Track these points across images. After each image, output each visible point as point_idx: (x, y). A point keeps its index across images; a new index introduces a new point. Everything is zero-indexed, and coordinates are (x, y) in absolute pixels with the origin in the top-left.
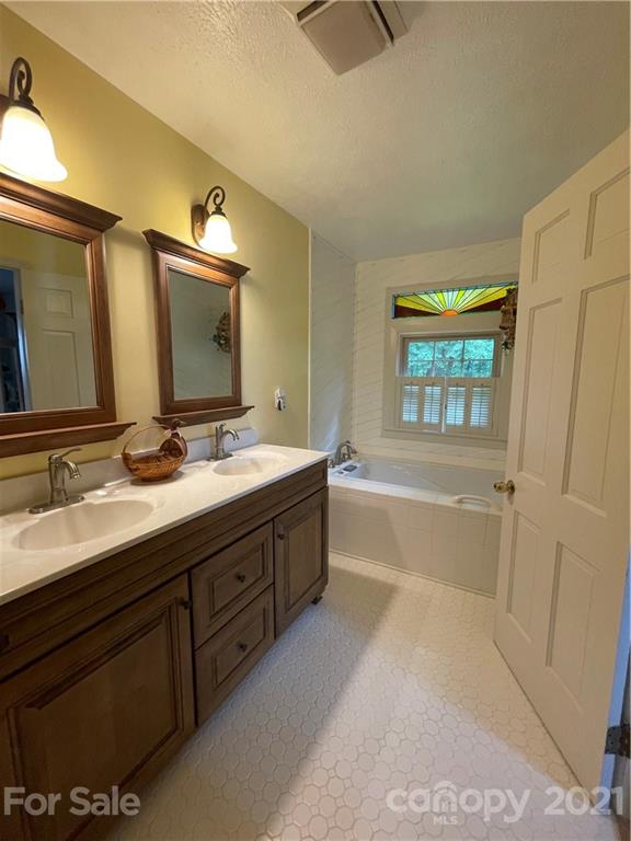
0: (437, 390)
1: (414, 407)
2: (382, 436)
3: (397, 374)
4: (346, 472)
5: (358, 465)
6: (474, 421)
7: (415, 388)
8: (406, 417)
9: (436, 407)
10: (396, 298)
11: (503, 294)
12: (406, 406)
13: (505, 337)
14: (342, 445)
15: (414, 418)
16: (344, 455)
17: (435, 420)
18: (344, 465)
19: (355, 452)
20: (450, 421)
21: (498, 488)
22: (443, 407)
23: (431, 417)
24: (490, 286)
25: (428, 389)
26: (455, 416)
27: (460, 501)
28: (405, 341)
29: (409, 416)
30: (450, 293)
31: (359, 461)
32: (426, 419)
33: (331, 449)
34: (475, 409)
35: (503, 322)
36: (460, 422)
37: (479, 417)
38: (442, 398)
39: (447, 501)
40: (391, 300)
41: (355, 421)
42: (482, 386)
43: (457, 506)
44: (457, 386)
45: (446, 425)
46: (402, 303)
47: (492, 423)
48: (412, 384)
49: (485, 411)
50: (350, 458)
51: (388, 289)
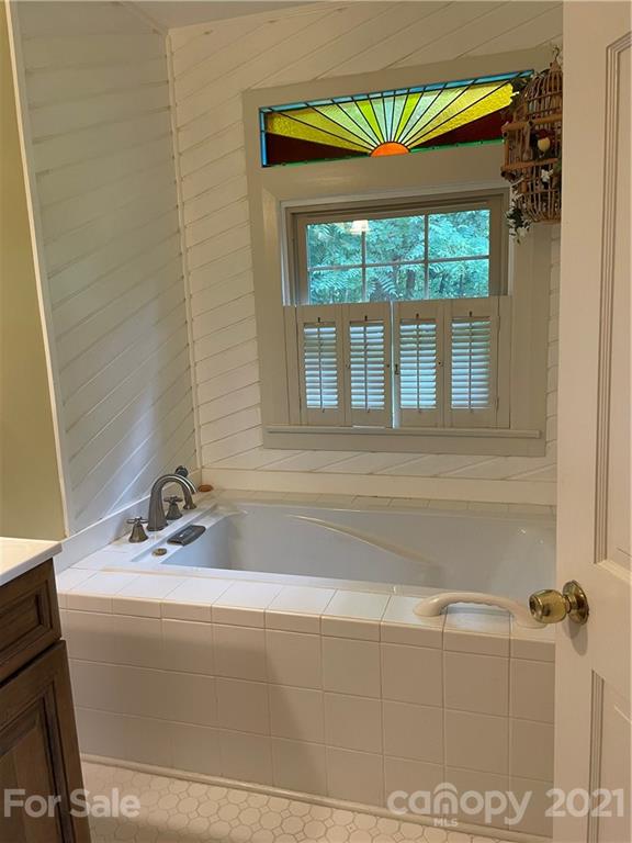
0: (376, 333)
1: (329, 376)
2: (266, 446)
3: (286, 301)
4: (173, 549)
5: (207, 524)
6: (460, 397)
7: (328, 332)
8: (312, 400)
9: (376, 374)
10: (268, 115)
11: (503, 97)
12: (311, 376)
13: (514, 196)
14: (164, 480)
15: (330, 400)
16: (174, 502)
17: (376, 401)
18: (169, 531)
19: (206, 489)
20: (408, 401)
21: (541, 609)
22: (392, 372)
23: (367, 396)
24: (474, 85)
25: (356, 332)
26: (417, 388)
27: (442, 610)
28: (297, 220)
29: (321, 395)
30: (389, 103)
31: (212, 511)
32: (357, 401)
33: (135, 495)
34: (459, 373)
35: (509, 160)
36: (428, 401)
37: (468, 389)
38: (387, 350)
39: (409, 610)
40: (256, 122)
41: (202, 416)
42: (471, 317)
43: (433, 625)
44: (418, 320)
45: (401, 411)
46: (282, 127)
47: (495, 400)
48: (320, 323)
49: (480, 374)
50: (190, 506)
51: (247, 94)
